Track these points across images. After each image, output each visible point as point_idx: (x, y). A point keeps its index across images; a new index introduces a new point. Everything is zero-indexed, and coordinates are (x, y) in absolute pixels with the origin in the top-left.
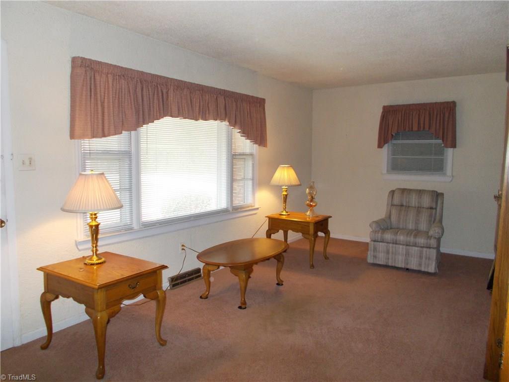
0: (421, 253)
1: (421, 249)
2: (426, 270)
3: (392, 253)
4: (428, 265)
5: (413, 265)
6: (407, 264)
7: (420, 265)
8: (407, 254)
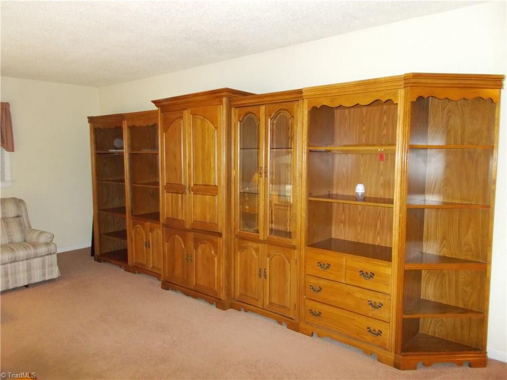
0: (44, 262)
1: (43, 258)
2: (51, 278)
3: (12, 274)
4: (52, 271)
5: (37, 278)
6: (30, 279)
7: (44, 275)
8: (29, 269)
